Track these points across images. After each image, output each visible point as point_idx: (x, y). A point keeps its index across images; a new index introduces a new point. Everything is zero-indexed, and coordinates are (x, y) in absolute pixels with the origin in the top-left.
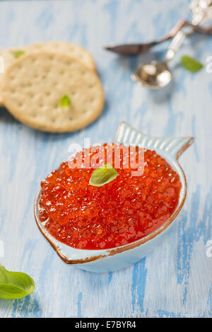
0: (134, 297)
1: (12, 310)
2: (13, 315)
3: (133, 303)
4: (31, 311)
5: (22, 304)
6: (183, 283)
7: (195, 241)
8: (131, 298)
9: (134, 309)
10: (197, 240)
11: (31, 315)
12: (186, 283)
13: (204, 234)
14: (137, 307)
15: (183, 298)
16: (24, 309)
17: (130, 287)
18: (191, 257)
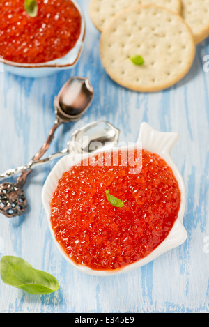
0: (144, 290)
1: (40, 304)
2: (41, 310)
3: (144, 295)
4: (56, 305)
5: (48, 298)
6: (185, 273)
7: (193, 229)
8: (142, 290)
9: (144, 302)
10: (195, 227)
11: (57, 310)
12: (188, 274)
13: (201, 222)
14: (147, 299)
15: (185, 289)
16: (51, 303)
17: (140, 278)
18: (191, 246)
